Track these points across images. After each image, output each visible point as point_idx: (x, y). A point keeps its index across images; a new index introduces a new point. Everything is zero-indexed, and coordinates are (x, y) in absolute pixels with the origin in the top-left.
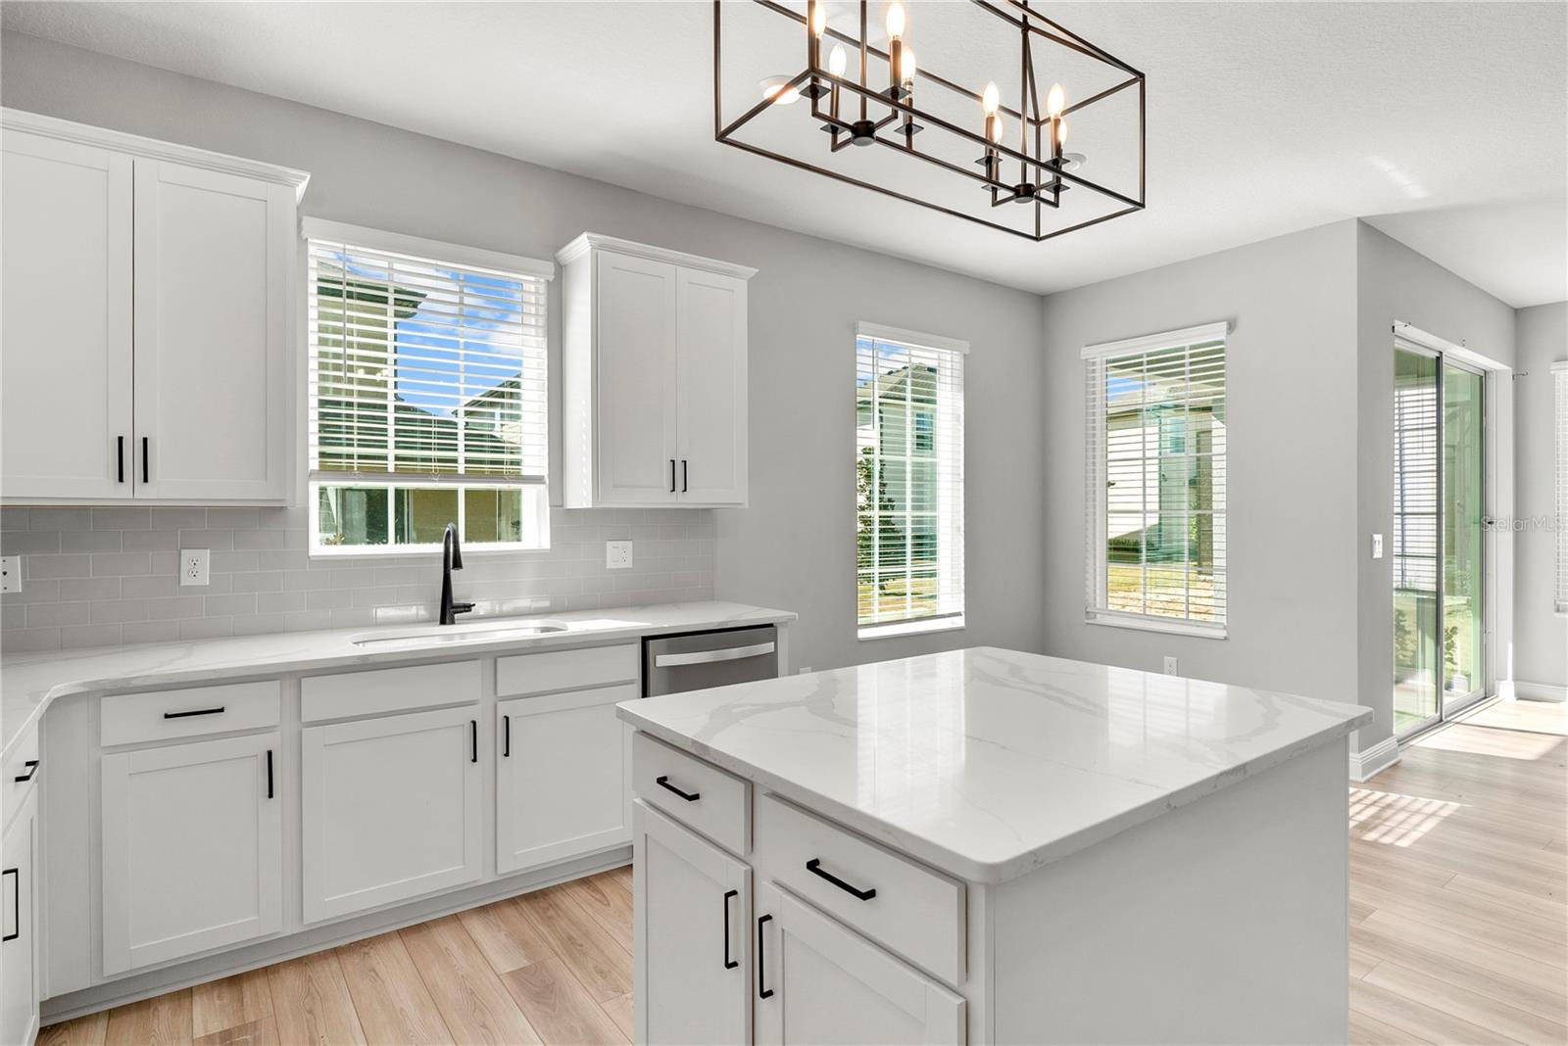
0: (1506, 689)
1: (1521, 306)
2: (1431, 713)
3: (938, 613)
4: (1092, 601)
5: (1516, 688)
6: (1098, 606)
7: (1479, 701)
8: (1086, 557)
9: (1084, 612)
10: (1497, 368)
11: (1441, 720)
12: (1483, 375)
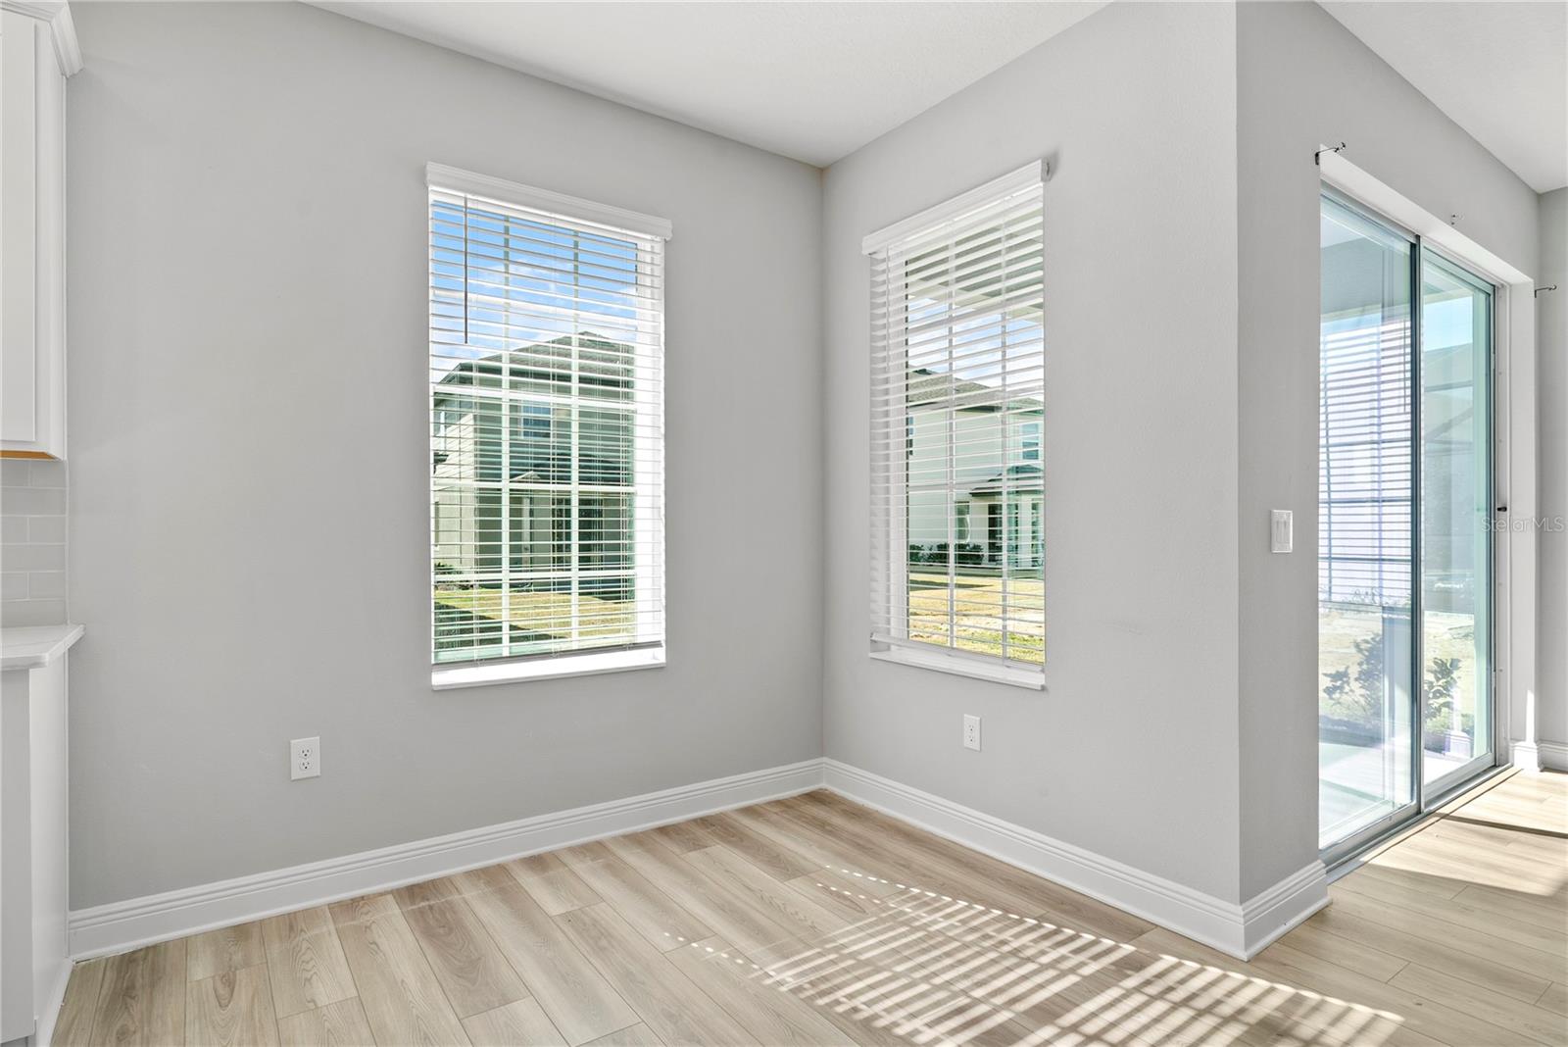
0: (1525, 755)
1: (1548, 190)
2: (1403, 798)
3: (639, 640)
4: (882, 625)
5: (1540, 751)
6: (893, 633)
7: (1485, 771)
8: (873, 558)
9: (869, 642)
10: (1511, 280)
11: (1419, 812)
12: (1491, 292)
